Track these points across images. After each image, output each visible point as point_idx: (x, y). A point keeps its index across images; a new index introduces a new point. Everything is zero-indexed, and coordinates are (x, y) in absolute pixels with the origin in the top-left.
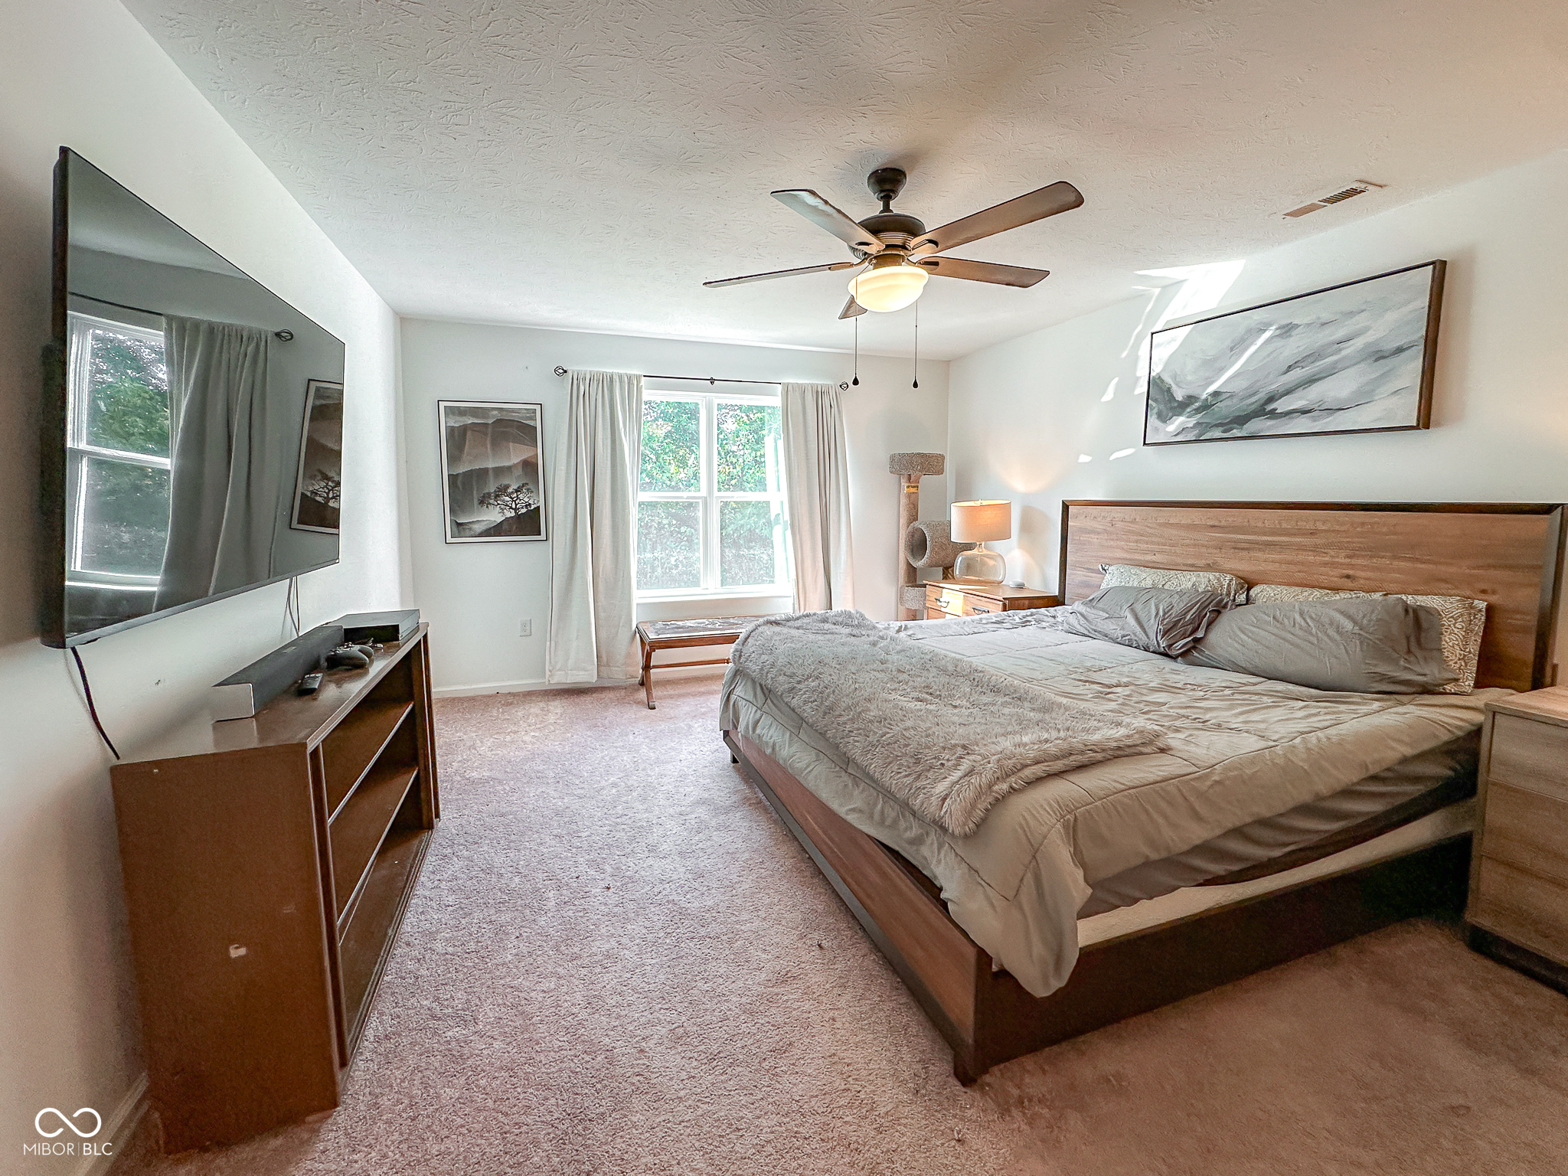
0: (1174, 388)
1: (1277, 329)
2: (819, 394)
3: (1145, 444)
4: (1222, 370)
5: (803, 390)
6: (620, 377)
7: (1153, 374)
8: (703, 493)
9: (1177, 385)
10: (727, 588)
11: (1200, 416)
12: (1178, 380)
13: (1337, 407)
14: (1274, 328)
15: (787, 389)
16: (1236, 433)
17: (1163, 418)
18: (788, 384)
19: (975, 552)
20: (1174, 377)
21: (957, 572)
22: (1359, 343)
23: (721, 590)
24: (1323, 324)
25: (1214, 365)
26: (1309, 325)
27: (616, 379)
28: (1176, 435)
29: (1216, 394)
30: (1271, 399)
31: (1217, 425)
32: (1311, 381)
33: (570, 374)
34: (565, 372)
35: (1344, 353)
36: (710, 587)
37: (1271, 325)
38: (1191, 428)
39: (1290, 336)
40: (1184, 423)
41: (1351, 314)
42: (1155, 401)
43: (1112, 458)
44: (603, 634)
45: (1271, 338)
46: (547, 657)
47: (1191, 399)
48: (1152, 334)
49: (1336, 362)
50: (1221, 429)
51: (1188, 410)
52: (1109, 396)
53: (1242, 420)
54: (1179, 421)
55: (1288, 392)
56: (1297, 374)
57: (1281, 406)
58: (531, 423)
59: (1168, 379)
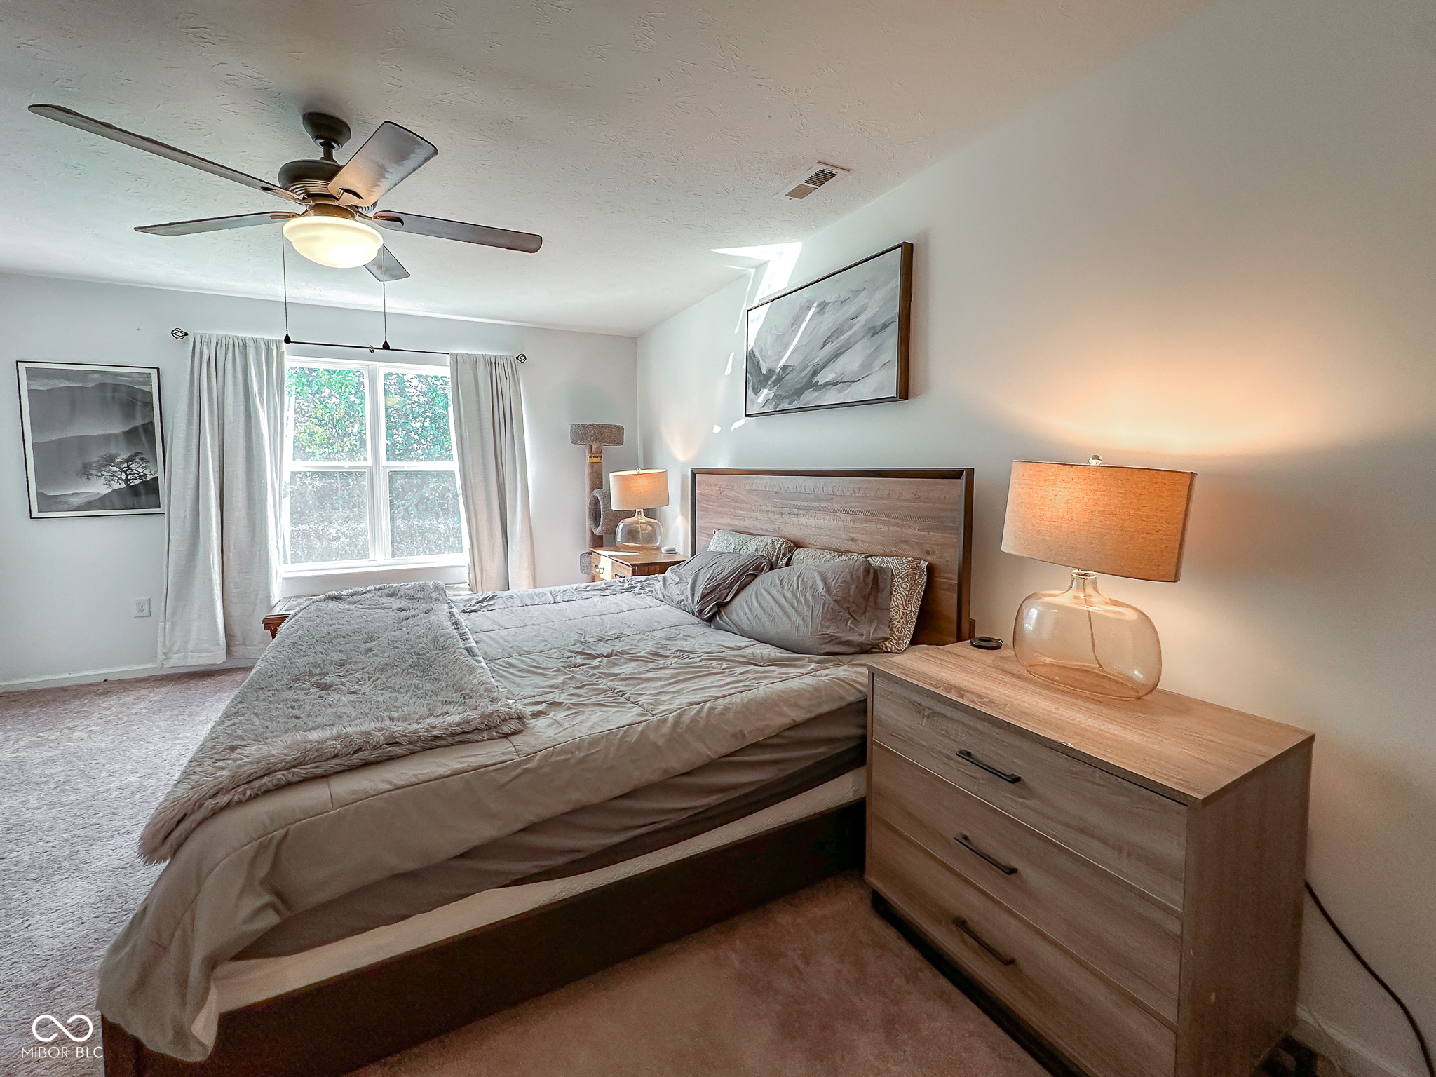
0: (761, 362)
1: (817, 306)
2: (492, 365)
3: (746, 415)
4: (787, 345)
5: (474, 361)
6: (256, 342)
7: (749, 349)
8: (369, 463)
9: (763, 359)
10: (397, 560)
11: (776, 387)
12: (763, 354)
13: (852, 380)
14: (815, 305)
15: (456, 360)
16: (796, 404)
17: (756, 392)
18: (457, 355)
19: (635, 519)
20: (761, 352)
21: (618, 539)
22: (862, 319)
23: (392, 561)
24: (842, 302)
25: (782, 341)
26: (834, 302)
27: (251, 344)
28: (763, 407)
29: (785, 367)
30: (815, 373)
31: (786, 397)
32: (837, 355)
33: (191, 338)
34: (186, 334)
35: (855, 328)
36: (379, 559)
37: (813, 303)
38: (771, 400)
39: (824, 313)
40: (767, 395)
41: (857, 292)
42: (751, 374)
43: (732, 428)
44: (236, 611)
45: (812, 317)
46: (160, 639)
47: (771, 371)
48: (748, 311)
49: (850, 337)
50: (788, 400)
51: (770, 383)
52: (728, 371)
53: (799, 392)
54: (765, 393)
55: (825, 365)
56: (830, 348)
57: (823, 378)
58: (147, 388)
59: (757, 354)
